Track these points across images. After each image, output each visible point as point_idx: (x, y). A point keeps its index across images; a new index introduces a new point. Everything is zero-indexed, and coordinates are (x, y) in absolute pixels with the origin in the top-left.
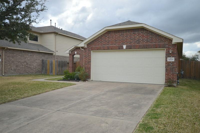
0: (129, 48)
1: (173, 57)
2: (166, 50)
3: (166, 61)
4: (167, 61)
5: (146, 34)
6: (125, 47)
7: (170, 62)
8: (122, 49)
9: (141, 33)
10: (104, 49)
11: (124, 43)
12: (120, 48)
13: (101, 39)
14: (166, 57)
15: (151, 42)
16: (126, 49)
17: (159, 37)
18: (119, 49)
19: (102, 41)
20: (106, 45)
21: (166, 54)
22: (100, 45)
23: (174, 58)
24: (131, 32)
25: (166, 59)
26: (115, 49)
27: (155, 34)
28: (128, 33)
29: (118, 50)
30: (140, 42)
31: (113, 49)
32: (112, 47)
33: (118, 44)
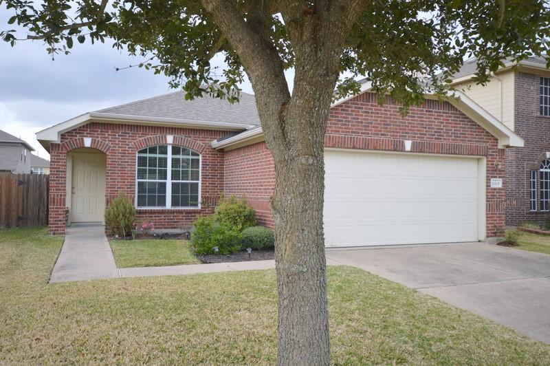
0: (419, 149)
1: (499, 177)
2: (487, 161)
3: (488, 186)
4: (490, 186)
5: (454, 117)
6: (408, 145)
7: (495, 189)
8: (402, 151)
9: (443, 113)
10: (354, 148)
11: (406, 133)
12: (398, 148)
13: (346, 114)
14: (487, 177)
15: (463, 140)
16: (411, 151)
17: (477, 129)
18: (395, 150)
19: (349, 121)
20: (358, 133)
21: (487, 170)
22: (343, 132)
23: (501, 179)
24: (423, 107)
25: (487, 183)
26: (385, 150)
27: (469, 122)
28: (416, 109)
29: (391, 152)
30: (443, 136)
31: (379, 150)
32: (377, 143)
33: (393, 136)
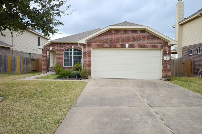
0: (131, 47)
1: (168, 56)
2: (163, 50)
3: (163, 59)
4: (164, 59)
5: (147, 35)
6: (127, 46)
7: (166, 60)
8: (125, 48)
9: (142, 34)
10: (106, 47)
11: (126, 42)
12: (123, 47)
13: (103, 37)
14: (163, 56)
15: (151, 43)
16: (128, 48)
17: (158, 39)
18: (122, 47)
19: (104, 39)
20: (108, 42)
21: (163, 54)
22: (102, 42)
23: (169, 57)
24: (133, 33)
25: (163, 58)
26: (118, 48)
27: (154, 36)
28: (130, 33)
29: (120, 48)
30: (142, 42)
31: (116, 48)
32: (115, 45)
33: (121, 43)
